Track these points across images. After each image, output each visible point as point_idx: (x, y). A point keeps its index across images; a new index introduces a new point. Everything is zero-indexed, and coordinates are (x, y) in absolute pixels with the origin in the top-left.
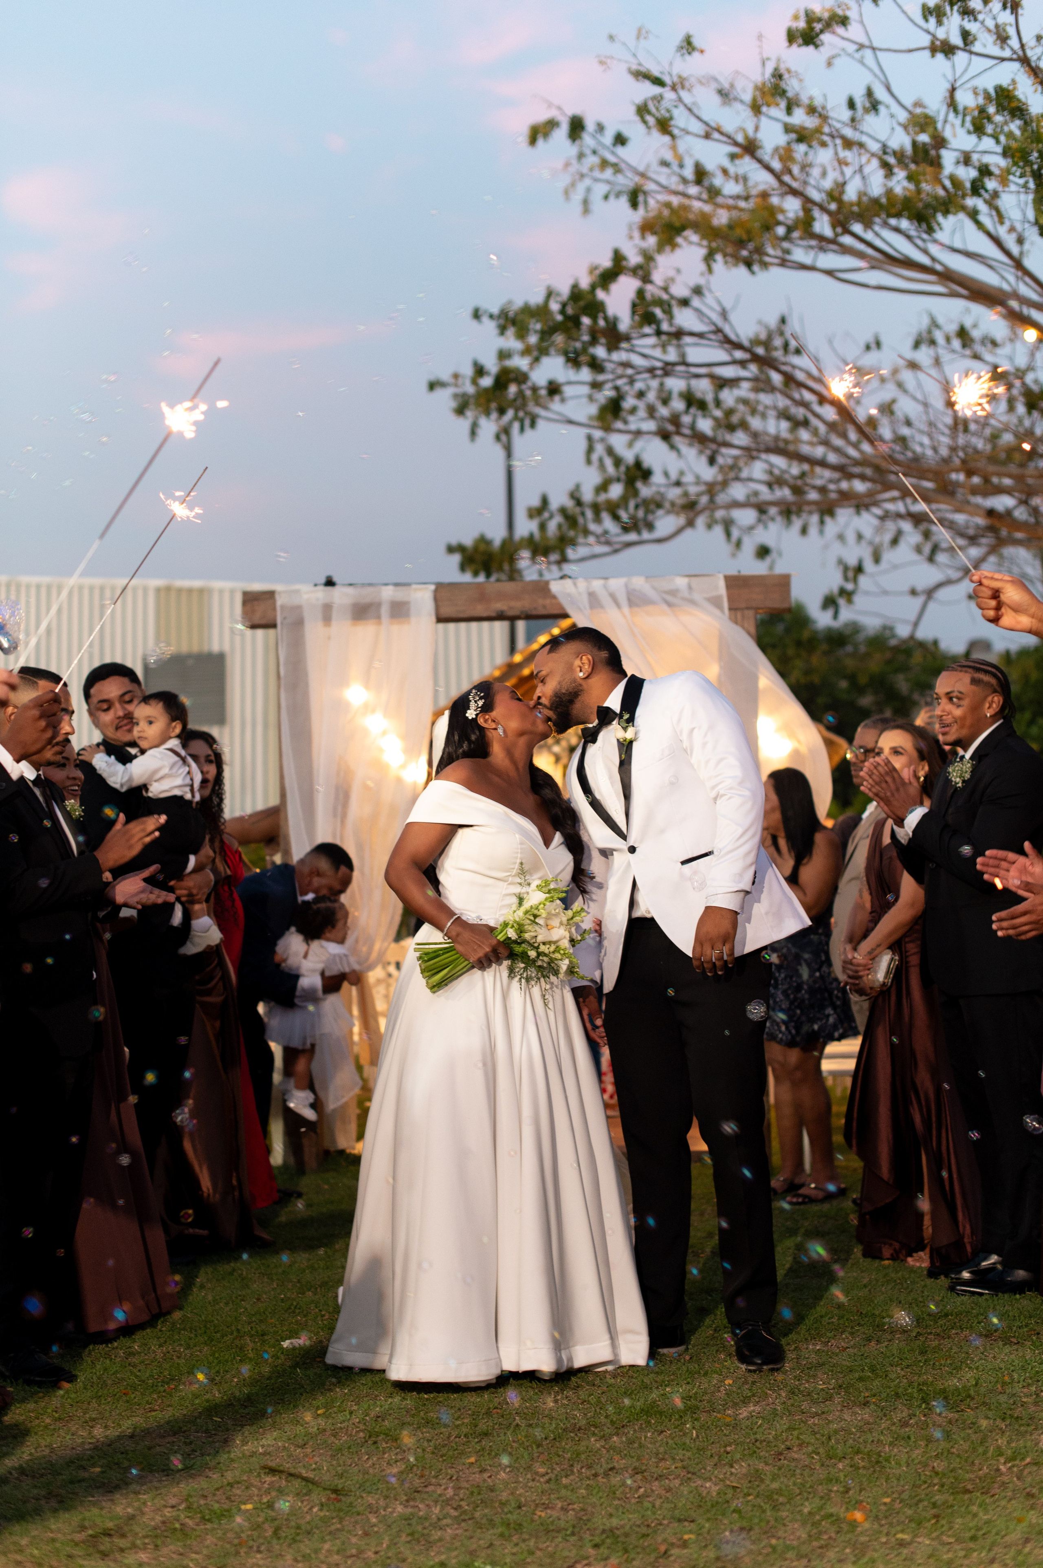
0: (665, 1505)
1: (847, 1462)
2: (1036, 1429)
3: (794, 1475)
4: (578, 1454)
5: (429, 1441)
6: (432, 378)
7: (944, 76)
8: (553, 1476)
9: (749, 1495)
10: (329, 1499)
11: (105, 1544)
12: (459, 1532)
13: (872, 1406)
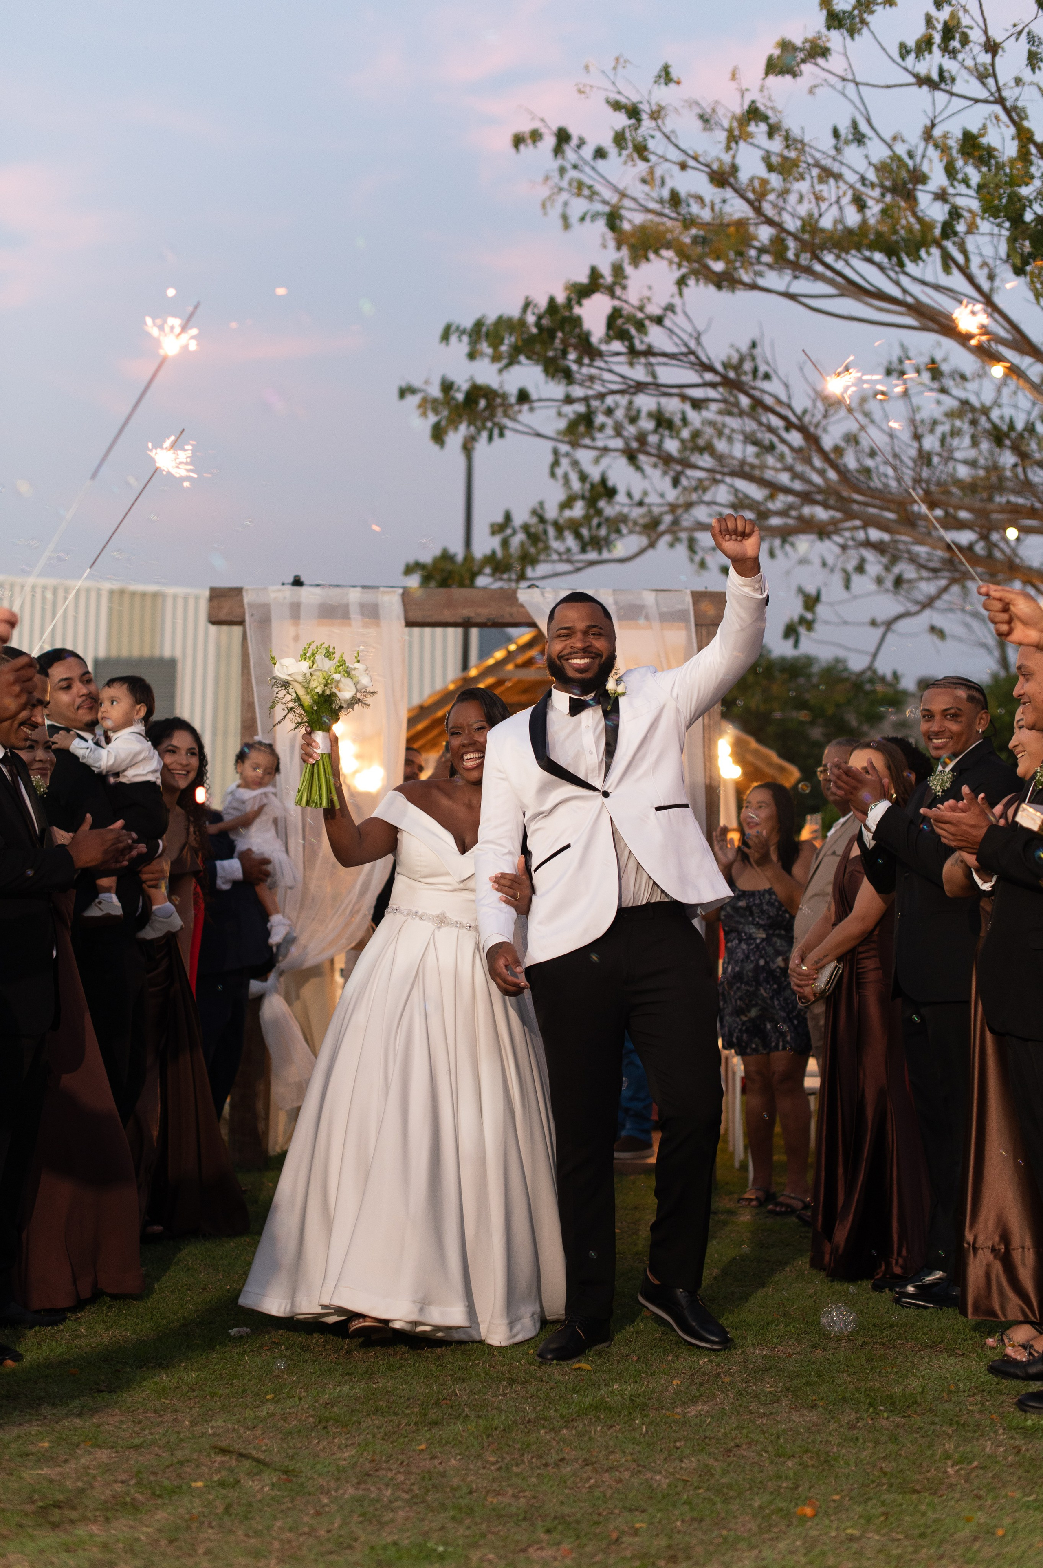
0: (616, 1495)
1: (797, 1460)
2: (982, 1435)
3: (744, 1471)
4: (529, 1445)
5: (379, 1428)
6: (404, 384)
7: (925, 112)
8: (504, 1465)
9: (700, 1488)
10: (280, 1479)
11: (56, 1515)
12: (412, 1514)
13: (820, 1409)
